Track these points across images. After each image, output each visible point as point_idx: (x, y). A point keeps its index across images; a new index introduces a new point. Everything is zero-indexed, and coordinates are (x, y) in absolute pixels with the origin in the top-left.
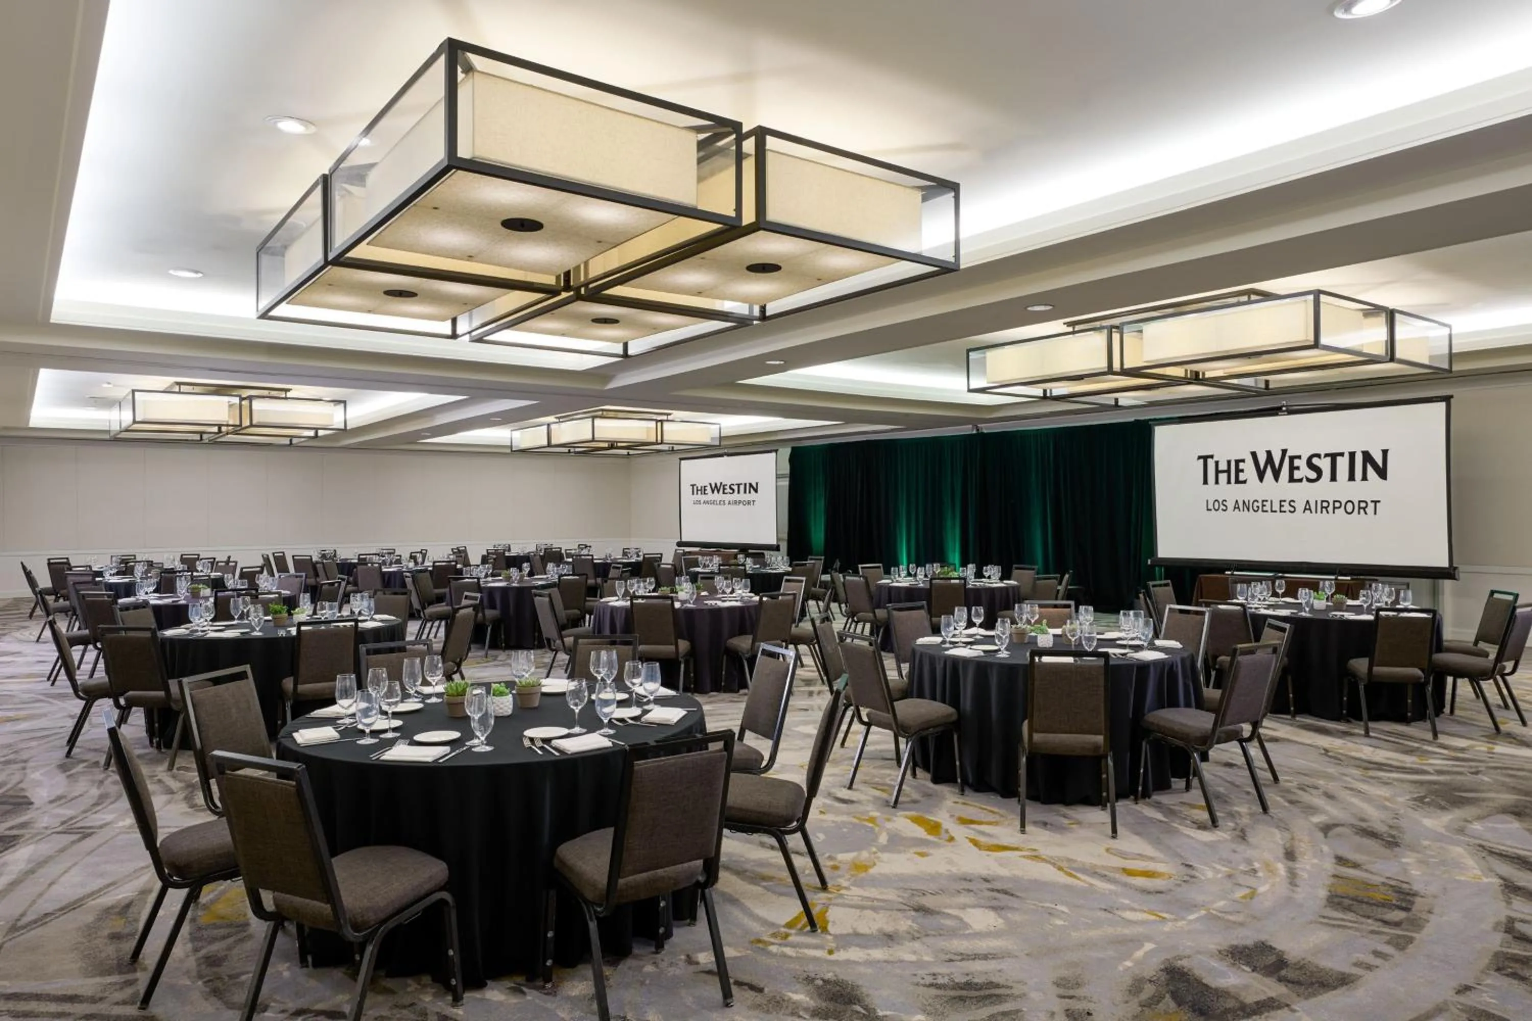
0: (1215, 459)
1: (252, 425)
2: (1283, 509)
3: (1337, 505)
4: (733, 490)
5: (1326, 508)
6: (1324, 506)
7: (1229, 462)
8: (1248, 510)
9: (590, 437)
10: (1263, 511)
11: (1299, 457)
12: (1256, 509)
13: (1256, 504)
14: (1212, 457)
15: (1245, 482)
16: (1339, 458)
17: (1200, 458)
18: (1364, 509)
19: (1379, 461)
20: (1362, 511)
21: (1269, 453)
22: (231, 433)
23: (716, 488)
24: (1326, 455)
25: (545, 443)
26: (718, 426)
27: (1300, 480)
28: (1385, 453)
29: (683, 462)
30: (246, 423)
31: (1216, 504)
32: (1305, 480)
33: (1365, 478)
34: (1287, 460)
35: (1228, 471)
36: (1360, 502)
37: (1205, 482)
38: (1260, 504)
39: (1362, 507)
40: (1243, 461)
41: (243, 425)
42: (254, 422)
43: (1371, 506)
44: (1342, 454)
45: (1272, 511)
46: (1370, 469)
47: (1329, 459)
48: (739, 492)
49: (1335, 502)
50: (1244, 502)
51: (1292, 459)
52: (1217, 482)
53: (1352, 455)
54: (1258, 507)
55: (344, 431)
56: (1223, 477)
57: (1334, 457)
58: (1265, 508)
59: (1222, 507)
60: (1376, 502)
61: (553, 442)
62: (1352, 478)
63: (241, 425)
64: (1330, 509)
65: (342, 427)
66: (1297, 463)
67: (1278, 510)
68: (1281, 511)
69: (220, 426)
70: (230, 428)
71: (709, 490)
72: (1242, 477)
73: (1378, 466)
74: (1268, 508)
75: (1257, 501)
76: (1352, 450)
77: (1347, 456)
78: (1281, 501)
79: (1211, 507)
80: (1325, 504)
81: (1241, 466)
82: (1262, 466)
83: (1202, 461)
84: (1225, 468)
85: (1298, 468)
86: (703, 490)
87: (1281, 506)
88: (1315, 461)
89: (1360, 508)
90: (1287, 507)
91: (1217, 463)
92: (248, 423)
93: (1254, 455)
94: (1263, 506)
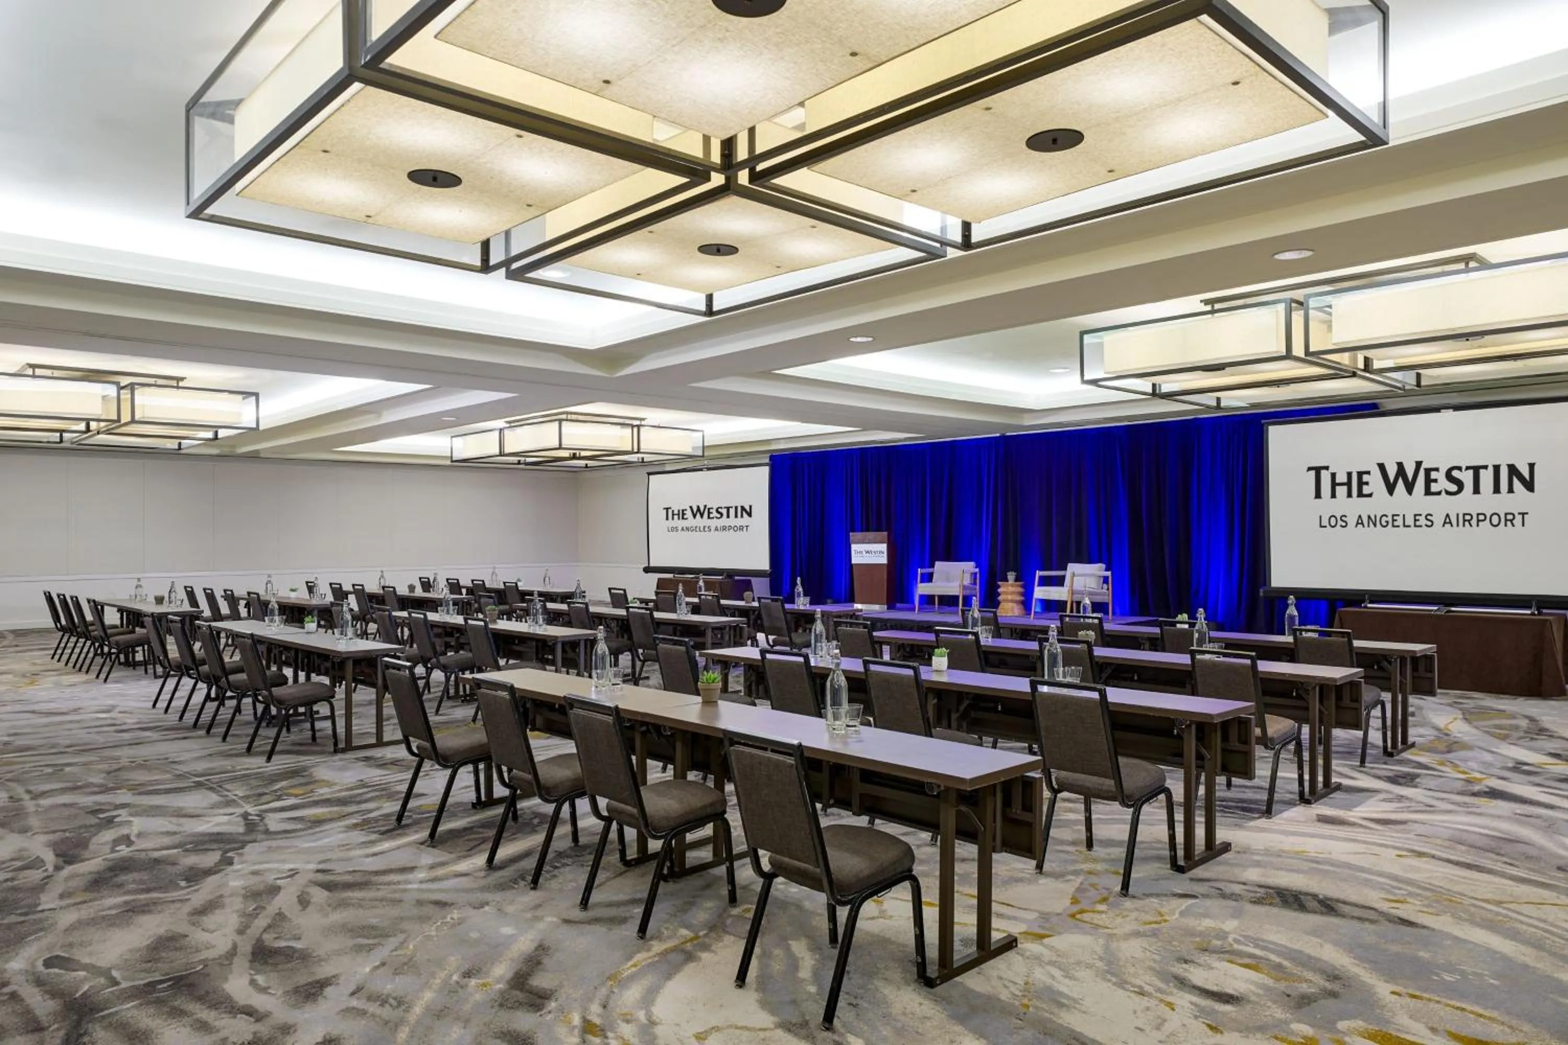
0: (1331, 470)
1: (133, 421)
2: (1418, 523)
3: (1481, 517)
4: (722, 514)
5: (1469, 521)
6: (1467, 519)
7: (1349, 475)
8: (1375, 525)
9: (556, 444)
10: (1393, 526)
11: (1437, 470)
12: (1384, 524)
13: (1384, 519)
14: (1327, 468)
15: (1370, 495)
16: (1482, 471)
17: (1310, 469)
18: (1511, 521)
19: (1526, 474)
20: (1509, 523)
21: (1400, 465)
22: (103, 432)
23: (698, 512)
24: (1468, 468)
25: (497, 452)
26: (700, 434)
27: (1439, 493)
28: (1532, 466)
29: (651, 477)
30: (126, 418)
31: (1333, 519)
32: (1443, 493)
33: (1511, 490)
34: (1422, 474)
35: (1349, 484)
36: (1506, 514)
37: (1318, 495)
38: (1390, 519)
39: (1509, 519)
40: (1368, 473)
41: (123, 422)
42: (137, 418)
43: (1519, 518)
44: (1486, 467)
45: (1404, 526)
46: (1516, 482)
47: (1471, 472)
48: (728, 516)
49: (1478, 514)
50: (1369, 517)
51: (1428, 471)
52: (1333, 495)
53: (1497, 469)
54: (1387, 522)
55: (254, 432)
56: (1341, 491)
57: (1476, 470)
58: (1396, 523)
59: (1340, 523)
60: (1523, 514)
61: (508, 450)
62: (1497, 490)
63: (119, 420)
64: (1474, 522)
65: (254, 426)
66: (1434, 475)
67: (1412, 525)
68: (1415, 526)
69: (88, 421)
70: (102, 424)
71: (689, 514)
72: (1366, 489)
73: (1525, 479)
74: (1399, 521)
75: (1386, 516)
76: (1497, 463)
77: (1491, 469)
78: (1415, 515)
79: (1325, 522)
80: (1468, 517)
81: (1365, 478)
82: (1392, 479)
83: (1313, 473)
84: (1345, 480)
85: (1435, 481)
86: (682, 515)
87: (1416, 520)
88: (1455, 473)
89: (1506, 520)
90: (1422, 521)
91: (1333, 476)
92: (129, 419)
93: (1382, 467)
94: (1394, 520)
